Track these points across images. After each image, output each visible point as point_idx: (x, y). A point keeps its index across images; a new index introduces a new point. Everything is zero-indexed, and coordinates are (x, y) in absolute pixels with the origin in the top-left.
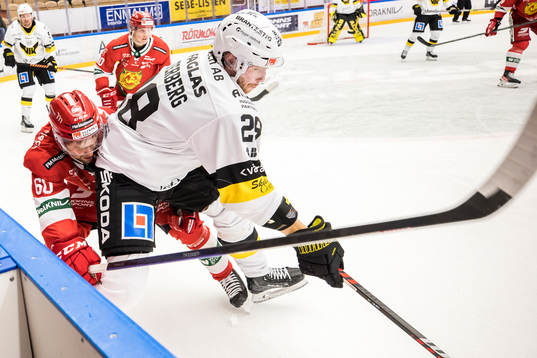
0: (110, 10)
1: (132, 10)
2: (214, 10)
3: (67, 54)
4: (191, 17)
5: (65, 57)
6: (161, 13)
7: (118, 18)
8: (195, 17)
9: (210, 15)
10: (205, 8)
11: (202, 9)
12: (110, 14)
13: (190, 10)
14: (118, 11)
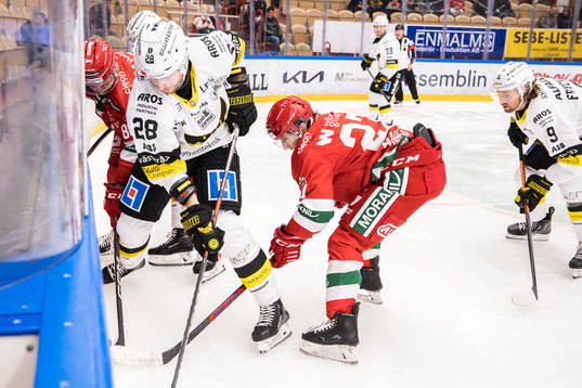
0: (422, 32)
1: (452, 35)
2: (571, 50)
3: (353, 80)
4: (533, 55)
5: (351, 83)
6: (492, 44)
7: (430, 44)
8: (541, 55)
9: (564, 55)
10: (560, 46)
11: (555, 45)
12: (420, 36)
13: (536, 45)
14: (432, 34)
